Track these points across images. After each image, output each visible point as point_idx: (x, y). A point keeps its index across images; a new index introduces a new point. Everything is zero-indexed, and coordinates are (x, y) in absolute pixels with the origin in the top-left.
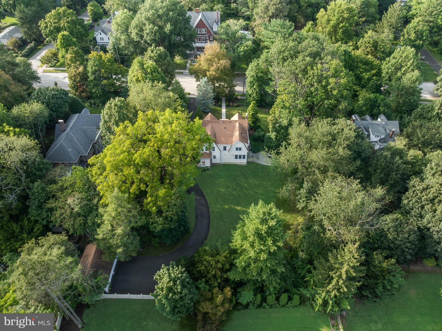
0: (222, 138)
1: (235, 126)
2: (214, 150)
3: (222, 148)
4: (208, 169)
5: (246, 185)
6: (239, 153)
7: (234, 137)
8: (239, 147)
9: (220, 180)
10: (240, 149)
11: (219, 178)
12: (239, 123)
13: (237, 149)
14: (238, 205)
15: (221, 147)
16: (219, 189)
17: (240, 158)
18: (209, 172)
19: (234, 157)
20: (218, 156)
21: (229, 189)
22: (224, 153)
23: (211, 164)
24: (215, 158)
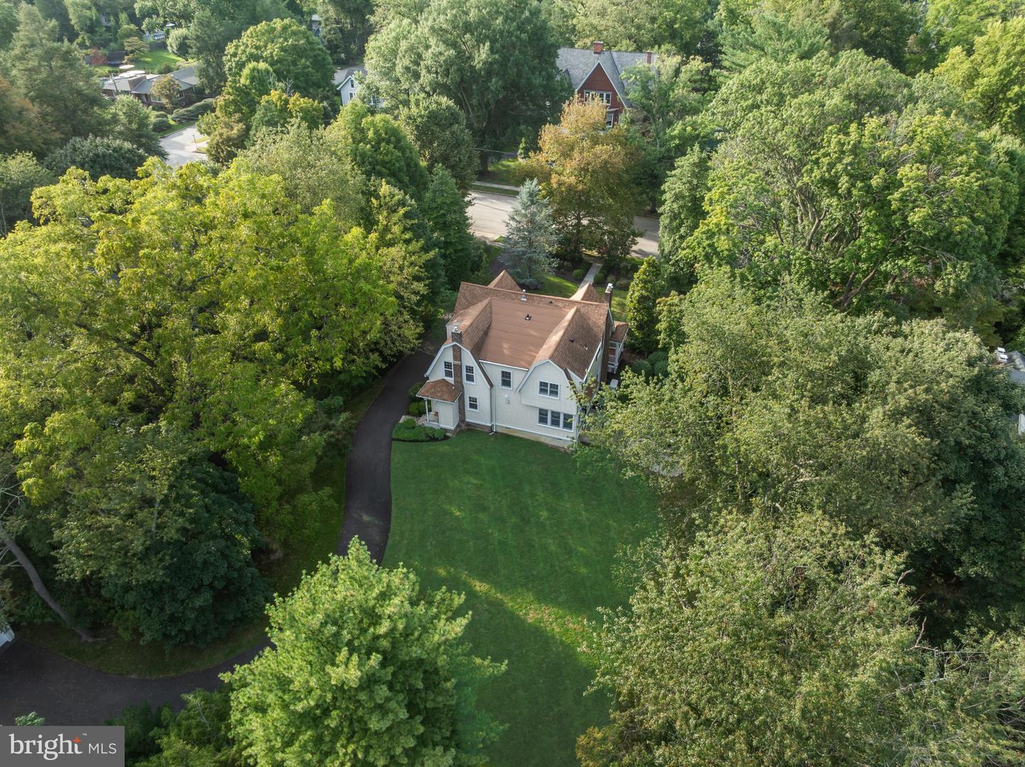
0: (505, 345)
1: (563, 316)
2: (470, 378)
3: (497, 378)
4: (446, 438)
5: (545, 514)
6: (549, 403)
7: (544, 346)
8: (549, 382)
9: (467, 478)
10: (554, 390)
11: (467, 472)
12: (578, 311)
13: (544, 387)
14: (483, 577)
15: (495, 372)
16: (448, 507)
17: (555, 422)
18: (443, 448)
19: (536, 416)
20: (484, 402)
21: (481, 516)
22: (503, 393)
23: (463, 425)
24: (474, 406)
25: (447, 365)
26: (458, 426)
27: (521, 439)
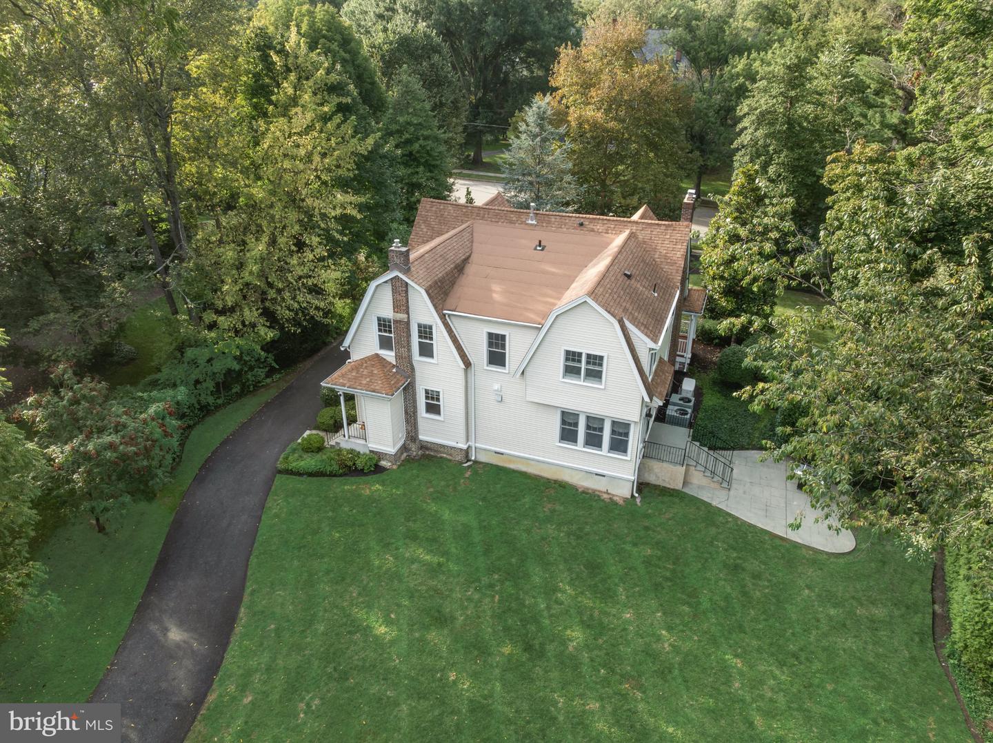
0: (496, 287)
1: (605, 245)
2: (426, 351)
4: (378, 469)
6: (583, 397)
7: (574, 285)
8: (585, 351)
10: (594, 367)
12: (633, 235)
13: (573, 363)
15: (476, 334)
17: (594, 440)
19: (555, 426)
20: (452, 402)
22: (491, 380)
23: (413, 447)
24: (433, 408)
25: (383, 324)
26: (404, 448)
27: (524, 475)
